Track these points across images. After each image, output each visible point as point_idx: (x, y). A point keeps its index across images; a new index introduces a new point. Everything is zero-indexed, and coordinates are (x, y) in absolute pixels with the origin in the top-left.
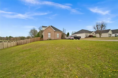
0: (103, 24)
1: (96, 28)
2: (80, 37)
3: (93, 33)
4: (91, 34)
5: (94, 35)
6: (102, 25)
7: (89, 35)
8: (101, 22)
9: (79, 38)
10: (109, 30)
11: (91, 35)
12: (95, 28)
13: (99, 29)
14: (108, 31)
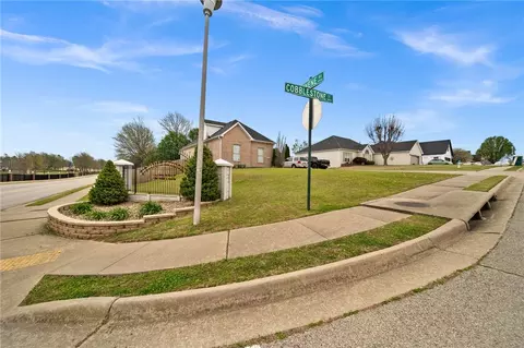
0: (394, 122)
1: (375, 134)
2: (328, 163)
3: (367, 151)
4: (362, 154)
5: (369, 158)
6: (392, 128)
7: (353, 155)
8: (387, 117)
9: (323, 165)
10: (413, 143)
11: (361, 156)
12: (371, 135)
13: (383, 139)
14: (408, 146)
